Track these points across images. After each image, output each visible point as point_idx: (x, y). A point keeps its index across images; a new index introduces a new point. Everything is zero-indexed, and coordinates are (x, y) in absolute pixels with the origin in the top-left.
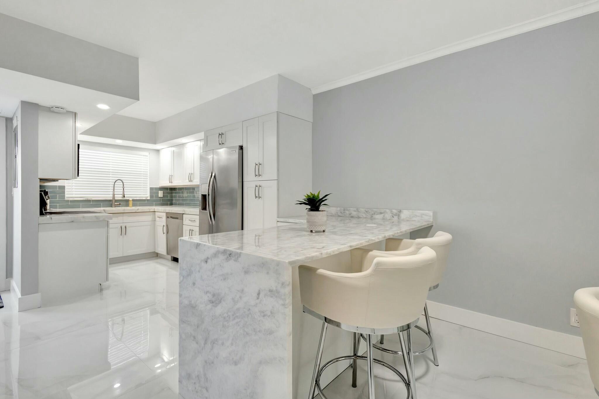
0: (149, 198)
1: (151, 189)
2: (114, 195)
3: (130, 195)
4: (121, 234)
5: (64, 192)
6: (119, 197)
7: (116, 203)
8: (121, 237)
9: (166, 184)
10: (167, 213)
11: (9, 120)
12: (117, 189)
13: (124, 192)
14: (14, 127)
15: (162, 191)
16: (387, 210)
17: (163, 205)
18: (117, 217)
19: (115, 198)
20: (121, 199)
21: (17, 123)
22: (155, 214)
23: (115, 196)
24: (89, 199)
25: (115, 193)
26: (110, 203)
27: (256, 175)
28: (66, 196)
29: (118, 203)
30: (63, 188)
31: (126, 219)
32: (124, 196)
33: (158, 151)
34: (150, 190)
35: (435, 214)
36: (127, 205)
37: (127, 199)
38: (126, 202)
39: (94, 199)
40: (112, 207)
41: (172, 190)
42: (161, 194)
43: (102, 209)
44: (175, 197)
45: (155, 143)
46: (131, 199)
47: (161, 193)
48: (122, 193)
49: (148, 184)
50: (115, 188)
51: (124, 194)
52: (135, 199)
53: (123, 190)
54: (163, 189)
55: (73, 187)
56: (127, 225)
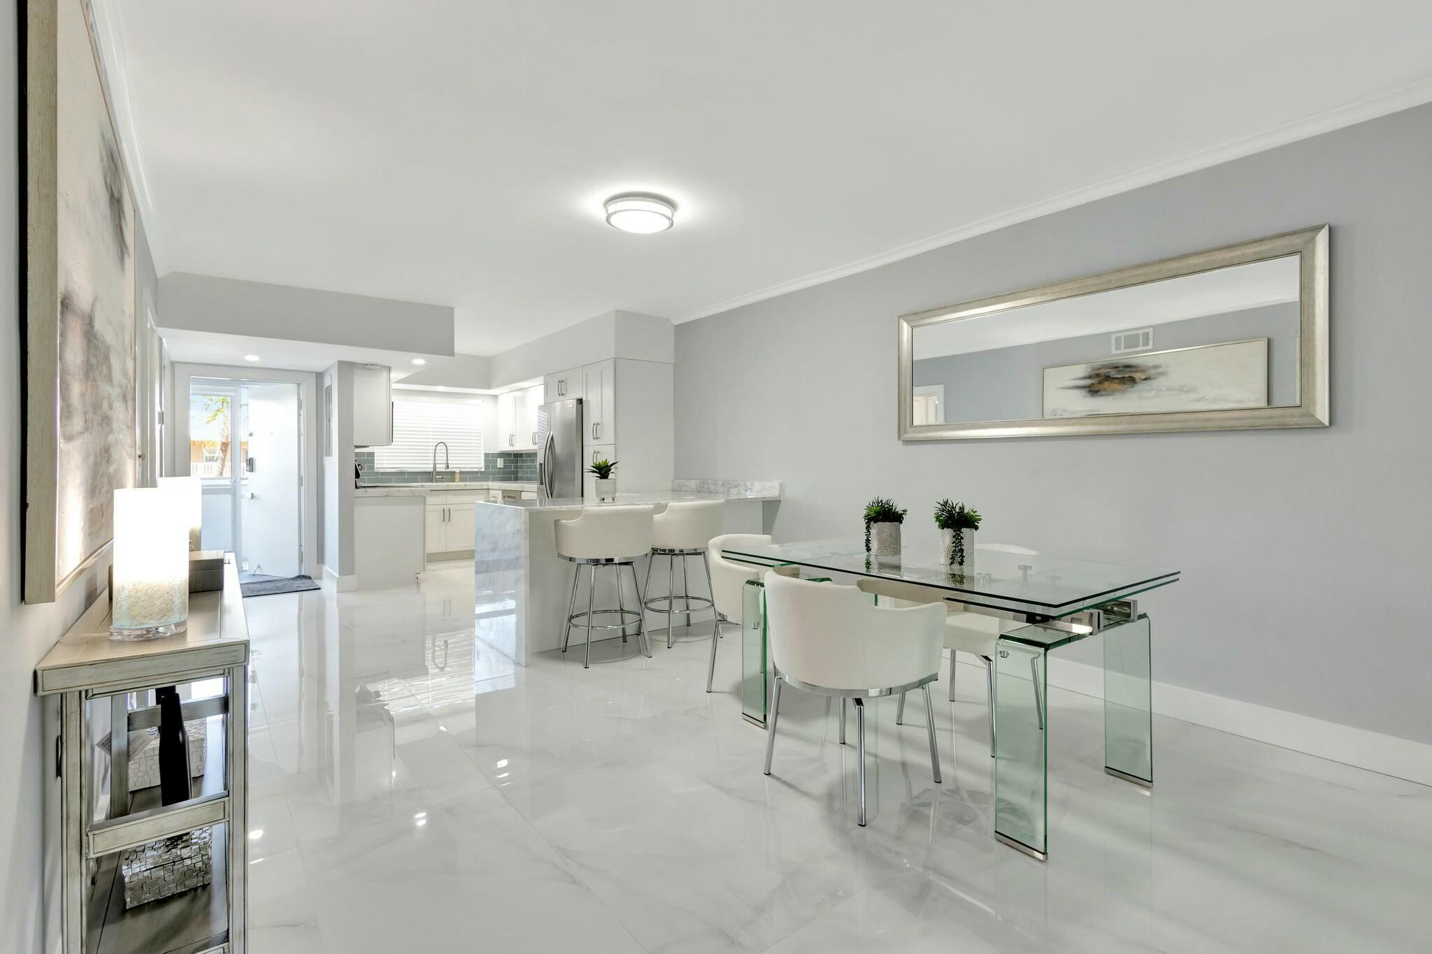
0: (483, 470)
1: (486, 455)
2: (435, 464)
3: (457, 464)
4: (444, 520)
5: (373, 461)
6: (441, 468)
7: (437, 477)
8: (443, 523)
9: (506, 448)
10: (504, 491)
11: (319, 376)
12: (439, 456)
13: (447, 460)
14: (326, 385)
15: (502, 459)
16: (742, 483)
17: (503, 480)
18: (439, 496)
19: (437, 469)
20: (444, 470)
21: (332, 381)
22: (489, 493)
23: (437, 466)
24: (404, 470)
25: (437, 462)
26: (429, 476)
27: (594, 438)
28: (376, 466)
29: (441, 477)
30: (372, 454)
31: (452, 499)
32: (448, 467)
33: (496, 397)
34: (485, 457)
35: (782, 486)
36: (453, 480)
37: (453, 470)
38: (451, 475)
39: (409, 470)
40: (432, 482)
41: (517, 456)
42: (500, 463)
43: (420, 484)
44: (522, 467)
45: (489, 387)
46: (457, 471)
47: (501, 461)
48: (445, 462)
49: (482, 448)
50: (436, 454)
51: (448, 463)
52: (463, 470)
53: (448, 457)
54: (504, 455)
55: (385, 454)
56: (452, 507)
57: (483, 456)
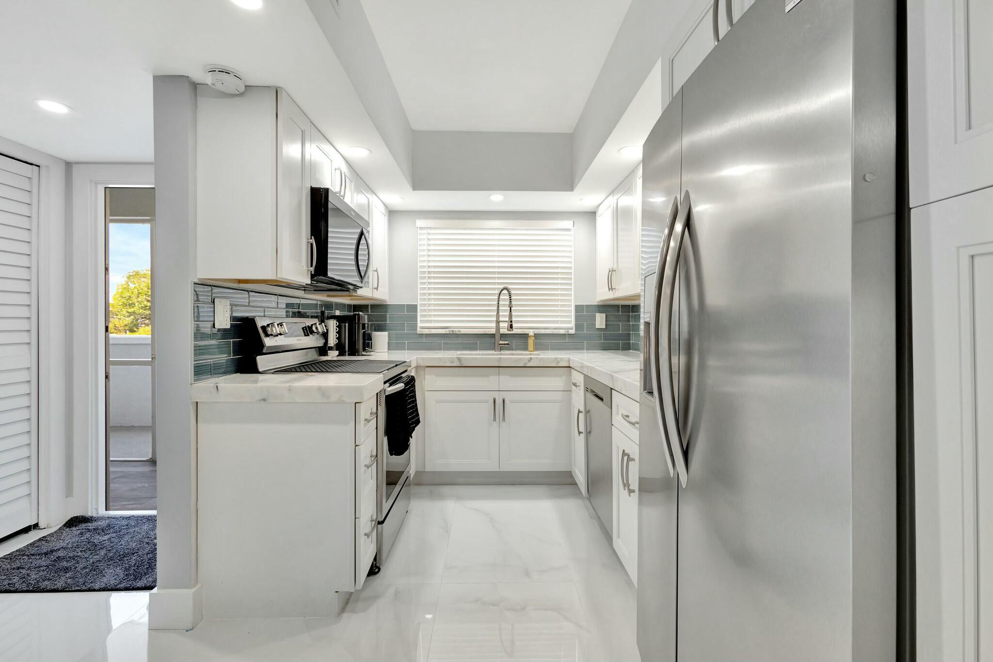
0: (573, 332)
1: (579, 308)
2: (497, 321)
3: (527, 323)
4: (495, 420)
5: (415, 318)
6: (504, 328)
7: (501, 342)
8: (495, 424)
9: (603, 295)
13: (510, 316)
15: (605, 314)
17: (606, 348)
18: (488, 376)
19: (501, 330)
20: (508, 331)
22: (571, 374)
24: (456, 331)
25: (500, 319)
26: (492, 340)
28: (419, 324)
29: (507, 342)
30: (414, 308)
31: (507, 381)
32: (511, 327)
34: (576, 311)
37: (522, 331)
38: (520, 340)
39: (463, 331)
40: (495, 350)
42: (600, 321)
44: (636, 328)
46: (531, 333)
47: (601, 318)
48: (509, 319)
49: (572, 298)
50: (500, 308)
51: (511, 322)
52: (543, 331)
53: (511, 312)
54: (605, 308)
55: (432, 302)
56: (508, 397)
57: (573, 309)
